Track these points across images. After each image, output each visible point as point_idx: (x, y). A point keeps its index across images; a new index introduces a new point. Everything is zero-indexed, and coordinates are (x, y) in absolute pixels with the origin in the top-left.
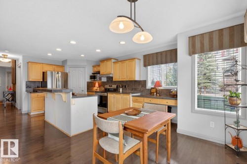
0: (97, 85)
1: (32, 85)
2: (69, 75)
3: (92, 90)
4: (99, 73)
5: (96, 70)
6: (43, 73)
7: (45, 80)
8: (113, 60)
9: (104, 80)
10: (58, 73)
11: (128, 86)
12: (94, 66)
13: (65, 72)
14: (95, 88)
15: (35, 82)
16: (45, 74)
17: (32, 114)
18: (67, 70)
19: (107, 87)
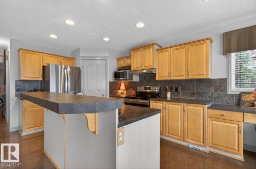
0: (123, 87)
1: (27, 86)
2: (82, 70)
3: (116, 94)
4: (129, 68)
5: (123, 64)
6: (44, 67)
7: (46, 79)
8: (156, 47)
9: (136, 79)
10: (66, 68)
11: (182, 89)
12: (119, 59)
13: (76, 66)
14: (120, 91)
15: (30, 81)
16: (46, 69)
17: (24, 134)
18: (79, 64)
19: (141, 89)
